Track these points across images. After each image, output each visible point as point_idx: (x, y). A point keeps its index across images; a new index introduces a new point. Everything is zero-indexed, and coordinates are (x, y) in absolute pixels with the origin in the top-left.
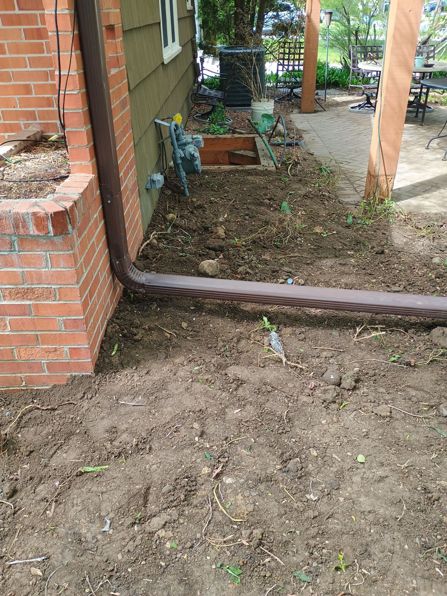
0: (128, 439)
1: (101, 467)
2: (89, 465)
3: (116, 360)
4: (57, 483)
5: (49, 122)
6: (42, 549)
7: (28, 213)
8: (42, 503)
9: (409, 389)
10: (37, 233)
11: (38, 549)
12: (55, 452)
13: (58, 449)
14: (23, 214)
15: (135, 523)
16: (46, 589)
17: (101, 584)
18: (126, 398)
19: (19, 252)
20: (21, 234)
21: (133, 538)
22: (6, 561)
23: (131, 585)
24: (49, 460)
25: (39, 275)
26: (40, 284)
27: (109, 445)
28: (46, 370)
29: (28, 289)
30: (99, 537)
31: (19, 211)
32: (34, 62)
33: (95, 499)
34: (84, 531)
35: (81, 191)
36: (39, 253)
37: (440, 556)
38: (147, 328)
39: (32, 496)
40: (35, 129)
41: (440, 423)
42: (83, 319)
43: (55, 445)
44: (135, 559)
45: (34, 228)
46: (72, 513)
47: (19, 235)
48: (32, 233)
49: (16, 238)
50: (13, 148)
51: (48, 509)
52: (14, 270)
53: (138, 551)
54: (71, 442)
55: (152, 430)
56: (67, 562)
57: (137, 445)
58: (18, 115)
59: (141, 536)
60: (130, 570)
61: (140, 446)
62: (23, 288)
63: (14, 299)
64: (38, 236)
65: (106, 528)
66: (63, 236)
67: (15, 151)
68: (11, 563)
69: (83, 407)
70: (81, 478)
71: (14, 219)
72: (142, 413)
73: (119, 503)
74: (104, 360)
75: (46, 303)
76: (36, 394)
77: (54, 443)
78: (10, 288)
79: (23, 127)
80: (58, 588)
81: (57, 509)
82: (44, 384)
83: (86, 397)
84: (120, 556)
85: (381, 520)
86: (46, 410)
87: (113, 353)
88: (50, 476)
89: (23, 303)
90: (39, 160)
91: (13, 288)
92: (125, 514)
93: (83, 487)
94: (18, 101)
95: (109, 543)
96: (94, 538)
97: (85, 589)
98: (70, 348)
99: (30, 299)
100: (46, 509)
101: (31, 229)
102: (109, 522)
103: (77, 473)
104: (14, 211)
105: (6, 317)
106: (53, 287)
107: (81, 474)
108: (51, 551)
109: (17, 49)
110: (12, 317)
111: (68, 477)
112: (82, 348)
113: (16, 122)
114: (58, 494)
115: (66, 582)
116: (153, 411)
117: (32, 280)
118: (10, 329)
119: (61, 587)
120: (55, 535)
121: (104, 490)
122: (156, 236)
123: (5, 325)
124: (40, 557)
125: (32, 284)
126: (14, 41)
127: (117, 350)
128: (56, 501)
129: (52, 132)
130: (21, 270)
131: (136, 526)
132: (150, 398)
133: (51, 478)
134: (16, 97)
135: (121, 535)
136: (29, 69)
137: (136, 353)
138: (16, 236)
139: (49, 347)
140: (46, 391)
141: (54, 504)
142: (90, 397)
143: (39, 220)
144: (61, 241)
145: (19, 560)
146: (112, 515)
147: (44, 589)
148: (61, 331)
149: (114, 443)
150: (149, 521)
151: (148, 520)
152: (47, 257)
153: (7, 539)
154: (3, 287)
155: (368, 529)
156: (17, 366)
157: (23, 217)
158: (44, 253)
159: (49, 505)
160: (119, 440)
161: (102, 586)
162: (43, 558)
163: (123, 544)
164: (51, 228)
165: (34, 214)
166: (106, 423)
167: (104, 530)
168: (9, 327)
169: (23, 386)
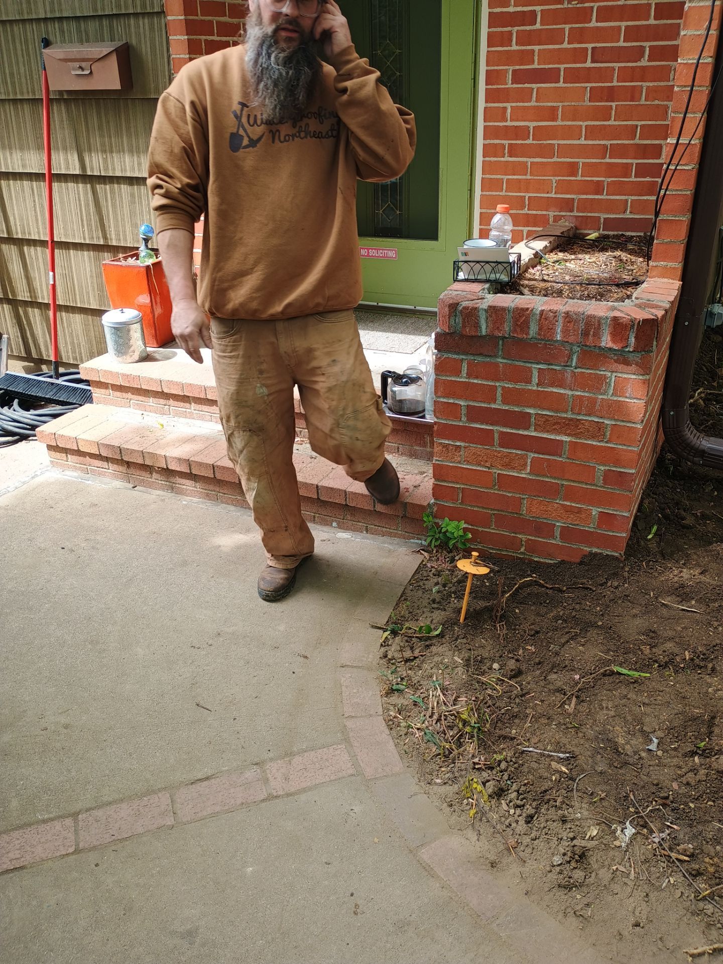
0: (676, 650)
1: (639, 673)
2: (621, 665)
3: (653, 546)
4: (577, 677)
5: (589, 214)
6: (564, 745)
7: (606, 317)
8: (557, 694)
10: (610, 345)
11: (558, 743)
12: (568, 641)
13: (572, 638)
14: (600, 318)
15: (696, 753)
16: (575, 791)
17: (650, 808)
18: (669, 599)
19: (576, 368)
20: (588, 344)
21: (695, 771)
22: (518, 745)
23: (695, 824)
24: (560, 649)
25: (593, 401)
26: (589, 415)
27: (646, 649)
28: (558, 536)
29: (571, 420)
30: (643, 754)
31: (596, 314)
32: (591, 132)
33: (634, 708)
34: (621, 741)
35: (672, 299)
36: (602, 373)
38: (699, 514)
39: (542, 683)
40: (567, 224)
42: (633, 474)
43: (567, 633)
44: (698, 794)
45: (609, 338)
46: (601, 716)
47: (586, 346)
48: (603, 344)
49: (579, 349)
50: (548, 245)
51: (567, 702)
52: (562, 391)
53: (702, 787)
54: (589, 634)
55: (714, 646)
56: (600, 768)
57: (692, 660)
58: (549, 203)
59: (706, 771)
60: (692, 805)
61: (697, 661)
62: (564, 418)
63: (548, 431)
64: (610, 349)
65: (653, 747)
66: (643, 353)
67: (549, 249)
68: (525, 749)
69: (605, 596)
70: (611, 679)
71: (586, 324)
72: (697, 622)
73: (670, 722)
74: (638, 542)
75: (589, 442)
76: (537, 567)
77: (567, 630)
78: (547, 415)
79: (551, 220)
80: (592, 794)
81: (578, 707)
82: (550, 556)
83: (609, 584)
84: (675, 785)
86: (551, 588)
87: (650, 537)
88: (566, 666)
89: (558, 438)
90: (582, 262)
91: (552, 416)
92: (680, 738)
93: (616, 690)
94: (555, 185)
95: (657, 766)
96: (635, 753)
97: (629, 807)
98: (602, 512)
99: (569, 435)
100: (564, 703)
101: (604, 339)
102: (656, 741)
103: (606, 671)
104: (589, 313)
105: (529, 454)
106: (606, 422)
107: (612, 673)
108: (577, 751)
109: (574, 114)
110: (536, 455)
111: (591, 674)
112: (618, 515)
113: (544, 213)
114: (580, 690)
115: (602, 791)
116: (716, 624)
117: (580, 409)
118: (528, 471)
119: (596, 795)
120: (580, 735)
121: (647, 701)
122: (703, 395)
123: (525, 465)
124: (562, 752)
125: (579, 414)
126: (573, 104)
127: (655, 534)
128: (577, 697)
129: (590, 229)
130: (570, 393)
131: (696, 758)
132: (711, 605)
133: (567, 669)
134: (554, 179)
135: (675, 761)
136: (583, 141)
137: (684, 543)
138: (579, 346)
139: (573, 505)
140: (549, 565)
141: (574, 700)
142: (616, 585)
143: (619, 327)
144: (638, 360)
145: (535, 748)
146: (660, 734)
147: (572, 790)
148: (597, 486)
149: (654, 650)
150: (717, 756)
151: (716, 754)
152: (611, 380)
153: (517, 721)
154: (539, 412)
156: (521, 524)
157: (599, 321)
158: (609, 374)
159: (568, 698)
160: (662, 648)
161: (651, 811)
162: (568, 755)
163: (679, 772)
164: (633, 340)
165: (615, 319)
166: (639, 623)
167: (650, 747)
168: (529, 468)
169: (522, 553)
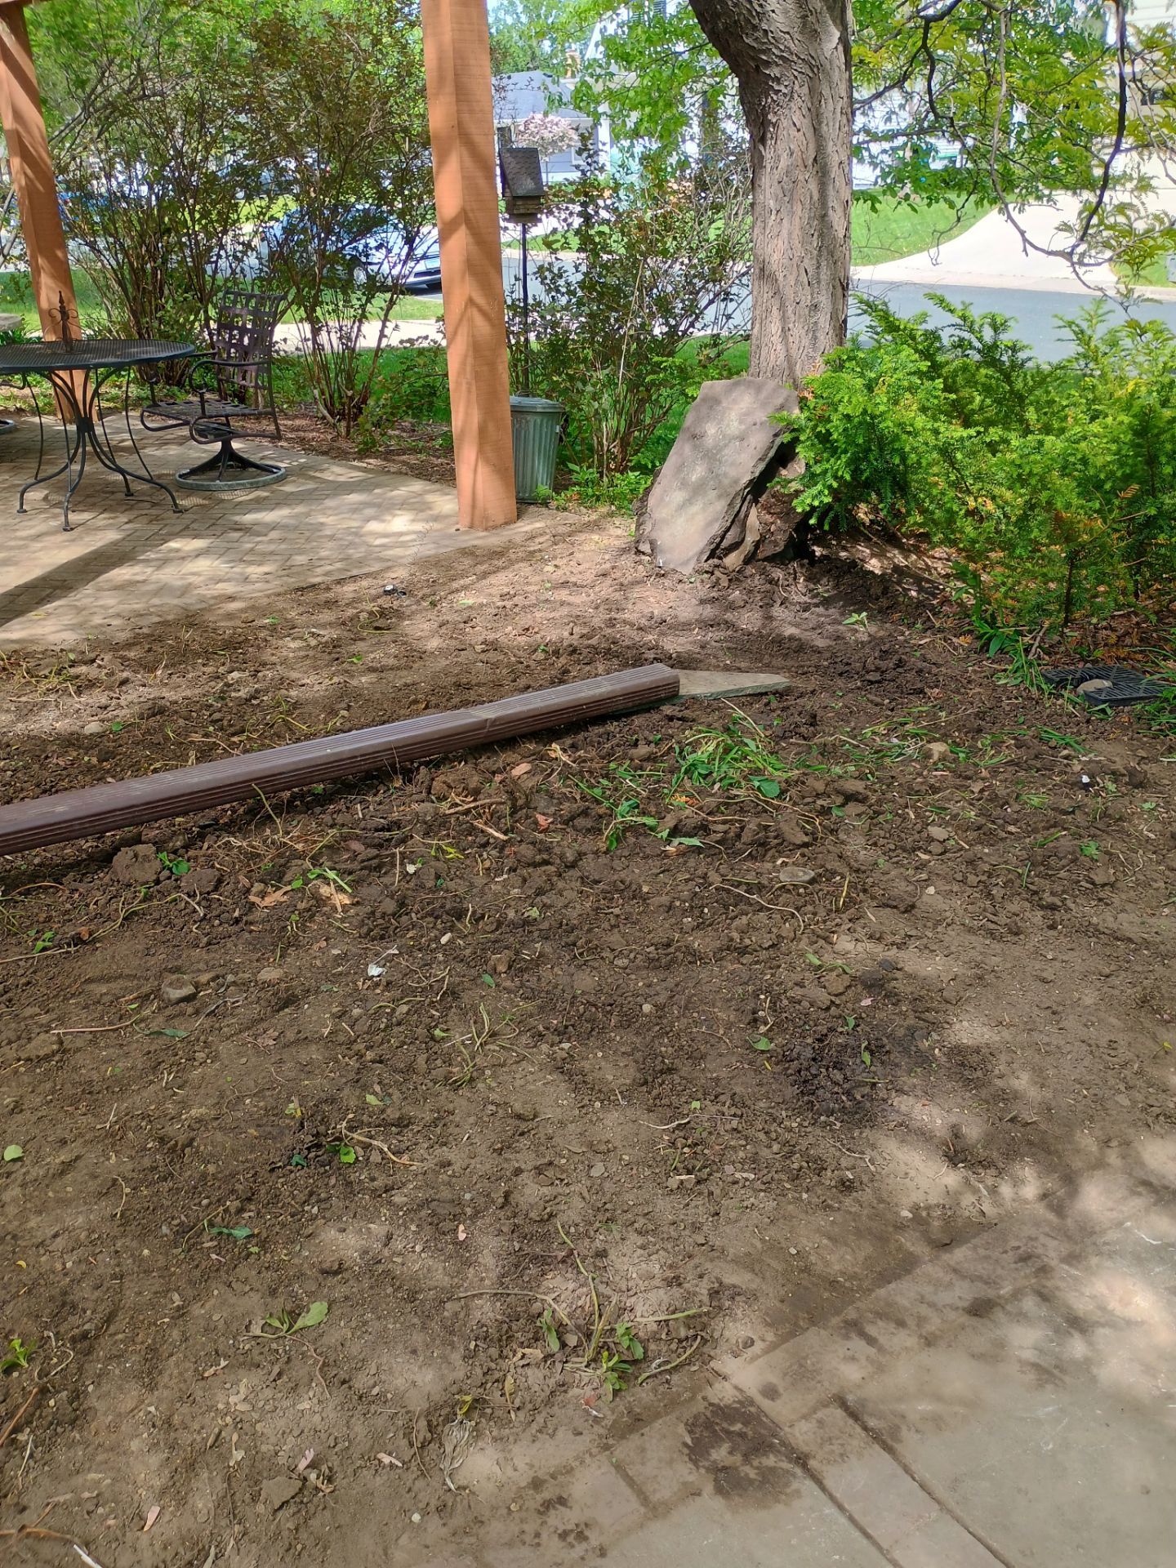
9: (92, 986)
37: (215, 1231)
41: (170, 1018)
85: (83, 1235)
155: (59, 1266)
